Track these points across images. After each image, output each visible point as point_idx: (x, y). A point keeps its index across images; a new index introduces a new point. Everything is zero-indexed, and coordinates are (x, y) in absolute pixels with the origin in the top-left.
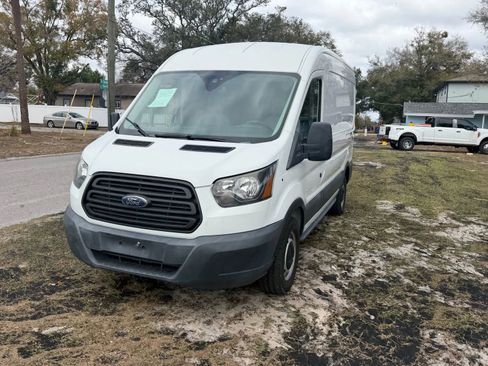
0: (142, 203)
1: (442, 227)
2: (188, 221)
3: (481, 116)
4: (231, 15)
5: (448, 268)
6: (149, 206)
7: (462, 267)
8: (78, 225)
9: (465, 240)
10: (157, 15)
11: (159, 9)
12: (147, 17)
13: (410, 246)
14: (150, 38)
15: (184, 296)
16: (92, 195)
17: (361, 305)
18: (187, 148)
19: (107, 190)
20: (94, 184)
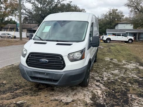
1: (124, 64)
2: (61, 66)
3: (128, 32)
5: (129, 76)
6: (49, 62)
7: (133, 76)
8: (25, 69)
9: (132, 68)
10: (33, 3)
11: (34, 1)
12: (30, 4)
13: (117, 70)
16: (29, 60)
17: (109, 88)
18: (58, 44)
19: (34, 58)
20: (30, 56)
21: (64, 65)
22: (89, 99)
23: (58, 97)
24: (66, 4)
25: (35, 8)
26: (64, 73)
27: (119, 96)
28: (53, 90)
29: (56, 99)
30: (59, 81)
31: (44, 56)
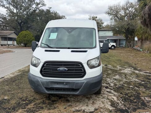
0: (66, 70)
1: (120, 70)
2: (81, 74)
3: (109, 39)
4: (34, 9)
5: (132, 80)
6: (68, 71)
7: (134, 80)
9: (129, 73)
10: (7, 8)
11: (8, 6)
12: (3, 8)
13: (118, 76)
14: (5, 16)
15: (72, 99)
16: (44, 69)
17: (121, 93)
18: (72, 51)
19: (50, 67)
20: (45, 65)
21: (84, 73)
22: (110, 106)
23: (78, 107)
24: (45, 10)
25: (10, 13)
26: (85, 81)
27: (134, 99)
28: (68, 101)
29: (77, 110)
30: (80, 90)
31: (62, 64)
